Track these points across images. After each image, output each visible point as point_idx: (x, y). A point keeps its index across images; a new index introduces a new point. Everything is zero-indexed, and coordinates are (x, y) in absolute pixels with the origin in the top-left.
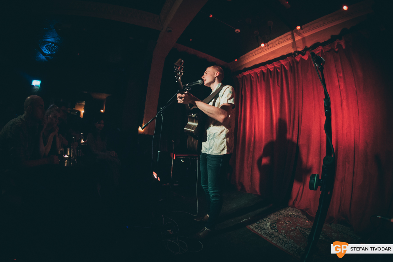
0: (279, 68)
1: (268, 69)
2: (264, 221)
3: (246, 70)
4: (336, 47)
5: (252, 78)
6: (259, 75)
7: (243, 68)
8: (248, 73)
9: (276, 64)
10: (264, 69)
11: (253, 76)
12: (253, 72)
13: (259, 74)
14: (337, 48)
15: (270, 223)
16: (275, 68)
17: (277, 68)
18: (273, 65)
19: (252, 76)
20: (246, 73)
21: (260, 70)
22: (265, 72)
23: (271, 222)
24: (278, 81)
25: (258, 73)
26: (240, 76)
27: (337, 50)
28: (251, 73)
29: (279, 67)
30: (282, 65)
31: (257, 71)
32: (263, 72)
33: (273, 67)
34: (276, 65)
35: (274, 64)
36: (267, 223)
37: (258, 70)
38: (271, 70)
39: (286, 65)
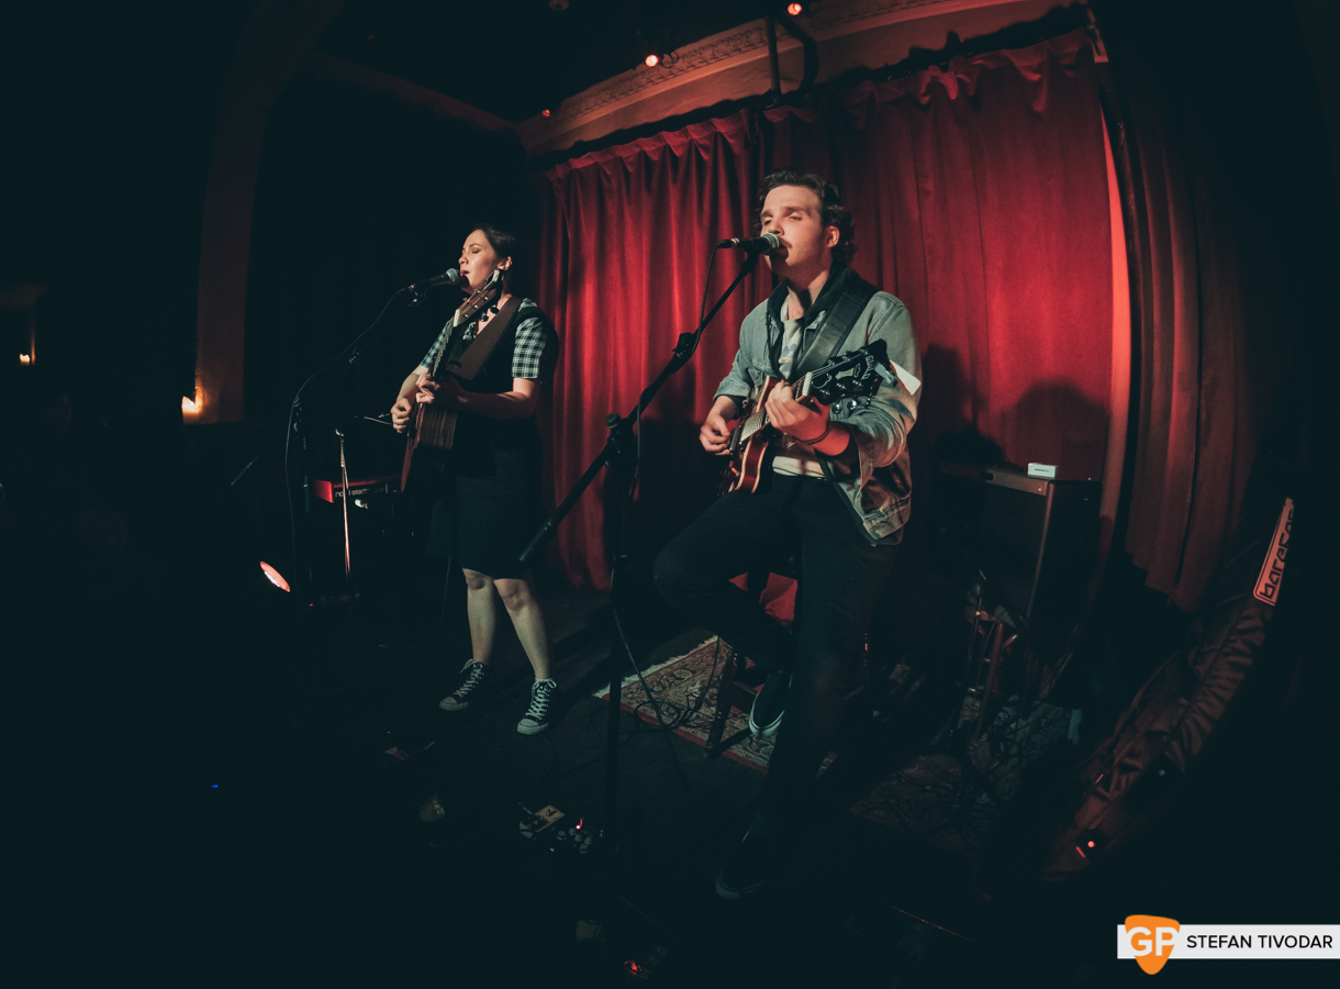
0: (705, 148)
1: (667, 149)
2: (677, 682)
3: (582, 148)
4: (923, 91)
5: (604, 180)
6: (630, 169)
7: (570, 144)
8: (590, 162)
9: (695, 133)
10: (653, 148)
11: (609, 173)
12: (610, 157)
13: (631, 164)
14: (925, 94)
15: (698, 686)
16: (692, 147)
17: (701, 146)
18: (686, 134)
19: (605, 173)
20: (580, 163)
21: (638, 150)
22: (655, 158)
23: (702, 682)
24: (700, 207)
25: (631, 159)
26: (560, 171)
27: (925, 100)
28: (601, 161)
29: (706, 142)
30: (717, 136)
31: (624, 155)
32: (647, 159)
33: (684, 140)
34: (695, 137)
35: (690, 131)
36: (690, 688)
37: (627, 152)
38: (678, 153)
39: (731, 137)
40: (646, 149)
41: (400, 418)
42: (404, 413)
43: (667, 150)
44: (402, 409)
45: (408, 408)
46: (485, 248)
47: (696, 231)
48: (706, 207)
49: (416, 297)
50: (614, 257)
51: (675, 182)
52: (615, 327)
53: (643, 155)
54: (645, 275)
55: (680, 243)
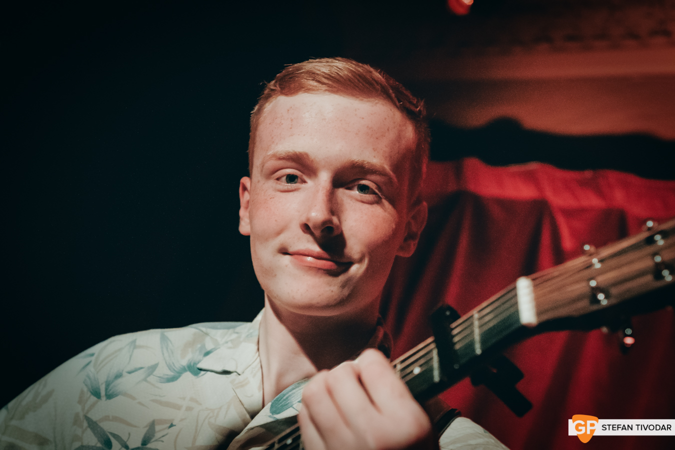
8: (524, 192)
12: (592, 201)
28: (559, 200)
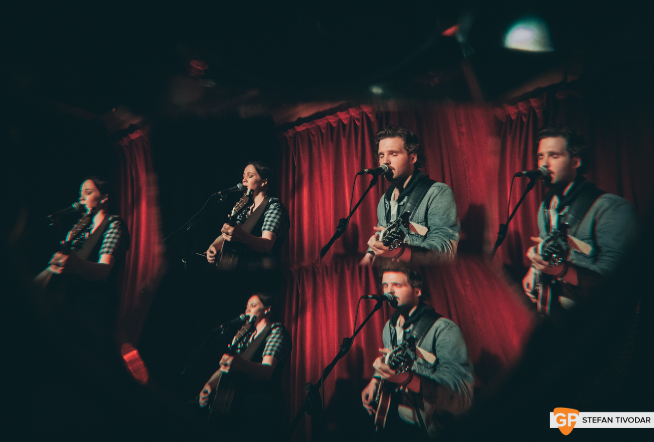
0: (358, 120)
3: (301, 121)
5: (311, 136)
6: (323, 131)
7: (295, 119)
8: (304, 128)
9: (353, 112)
10: (334, 120)
12: (314, 125)
13: (323, 128)
16: (352, 119)
17: (356, 118)
19: (312, 133)
20: (300, 129)
21: (326, 122)
22: (335, 125)
24: (356, 148)
25: (324, 126)
26: (291, 133)
28: (310, 127)
29: (358, 117)
30: (363, 113)
32: (331, 126)
33: (347, 116)
34: (353, 114)
35: (350, 112)
37: (321, 123)
38: (345, 122)
39: (370, 113)
40: (330, 121)
41: (211, 257)
42: (212, 255)
43: (340, 121)
44: (212, 252)
45: (215, 252)
46: (256, 175)
47: (355, 160)
48: (359, 148)
49: (221, 198)
50: (317, 174)
51: (344, 137)
52: (318, 208)
53: (329, 124)
54: (331, 183)
55: (348, 166)
